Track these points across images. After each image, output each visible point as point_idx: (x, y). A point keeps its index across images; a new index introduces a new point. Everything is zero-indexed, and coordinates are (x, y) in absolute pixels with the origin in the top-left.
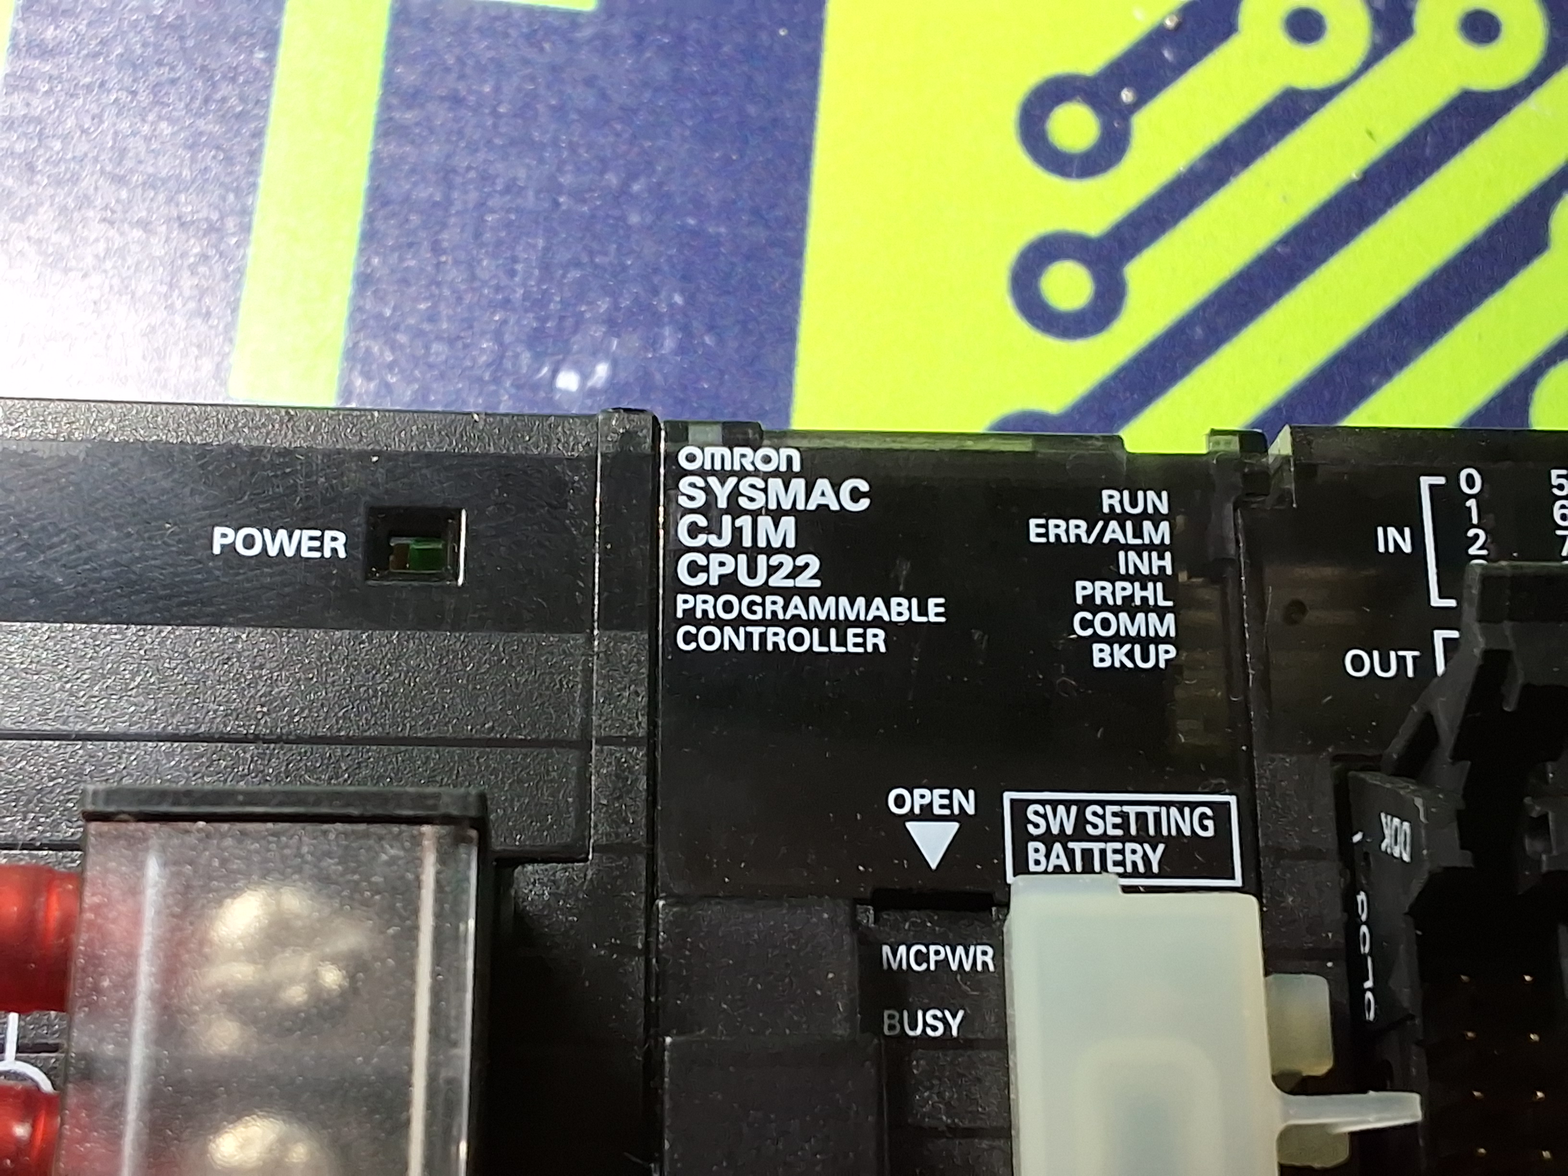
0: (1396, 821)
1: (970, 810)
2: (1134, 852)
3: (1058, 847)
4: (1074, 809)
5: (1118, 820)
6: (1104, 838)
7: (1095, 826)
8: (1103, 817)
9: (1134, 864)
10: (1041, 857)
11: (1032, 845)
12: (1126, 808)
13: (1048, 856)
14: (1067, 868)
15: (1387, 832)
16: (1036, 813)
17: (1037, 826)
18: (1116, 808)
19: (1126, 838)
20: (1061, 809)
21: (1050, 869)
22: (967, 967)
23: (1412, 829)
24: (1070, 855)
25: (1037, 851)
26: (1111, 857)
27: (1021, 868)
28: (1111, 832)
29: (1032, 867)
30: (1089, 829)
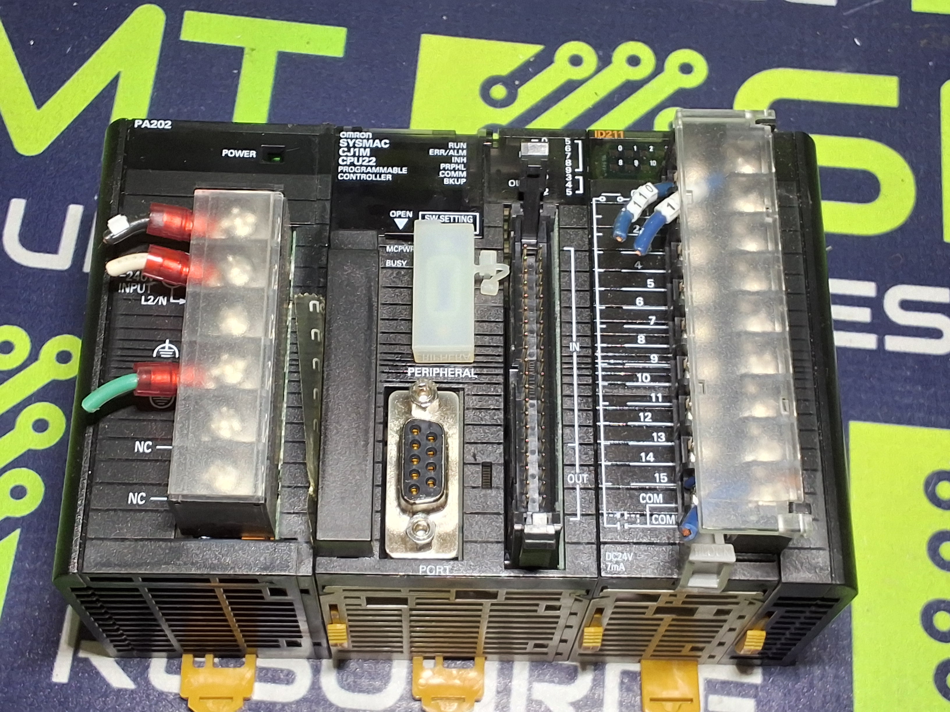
1: (411, 216)
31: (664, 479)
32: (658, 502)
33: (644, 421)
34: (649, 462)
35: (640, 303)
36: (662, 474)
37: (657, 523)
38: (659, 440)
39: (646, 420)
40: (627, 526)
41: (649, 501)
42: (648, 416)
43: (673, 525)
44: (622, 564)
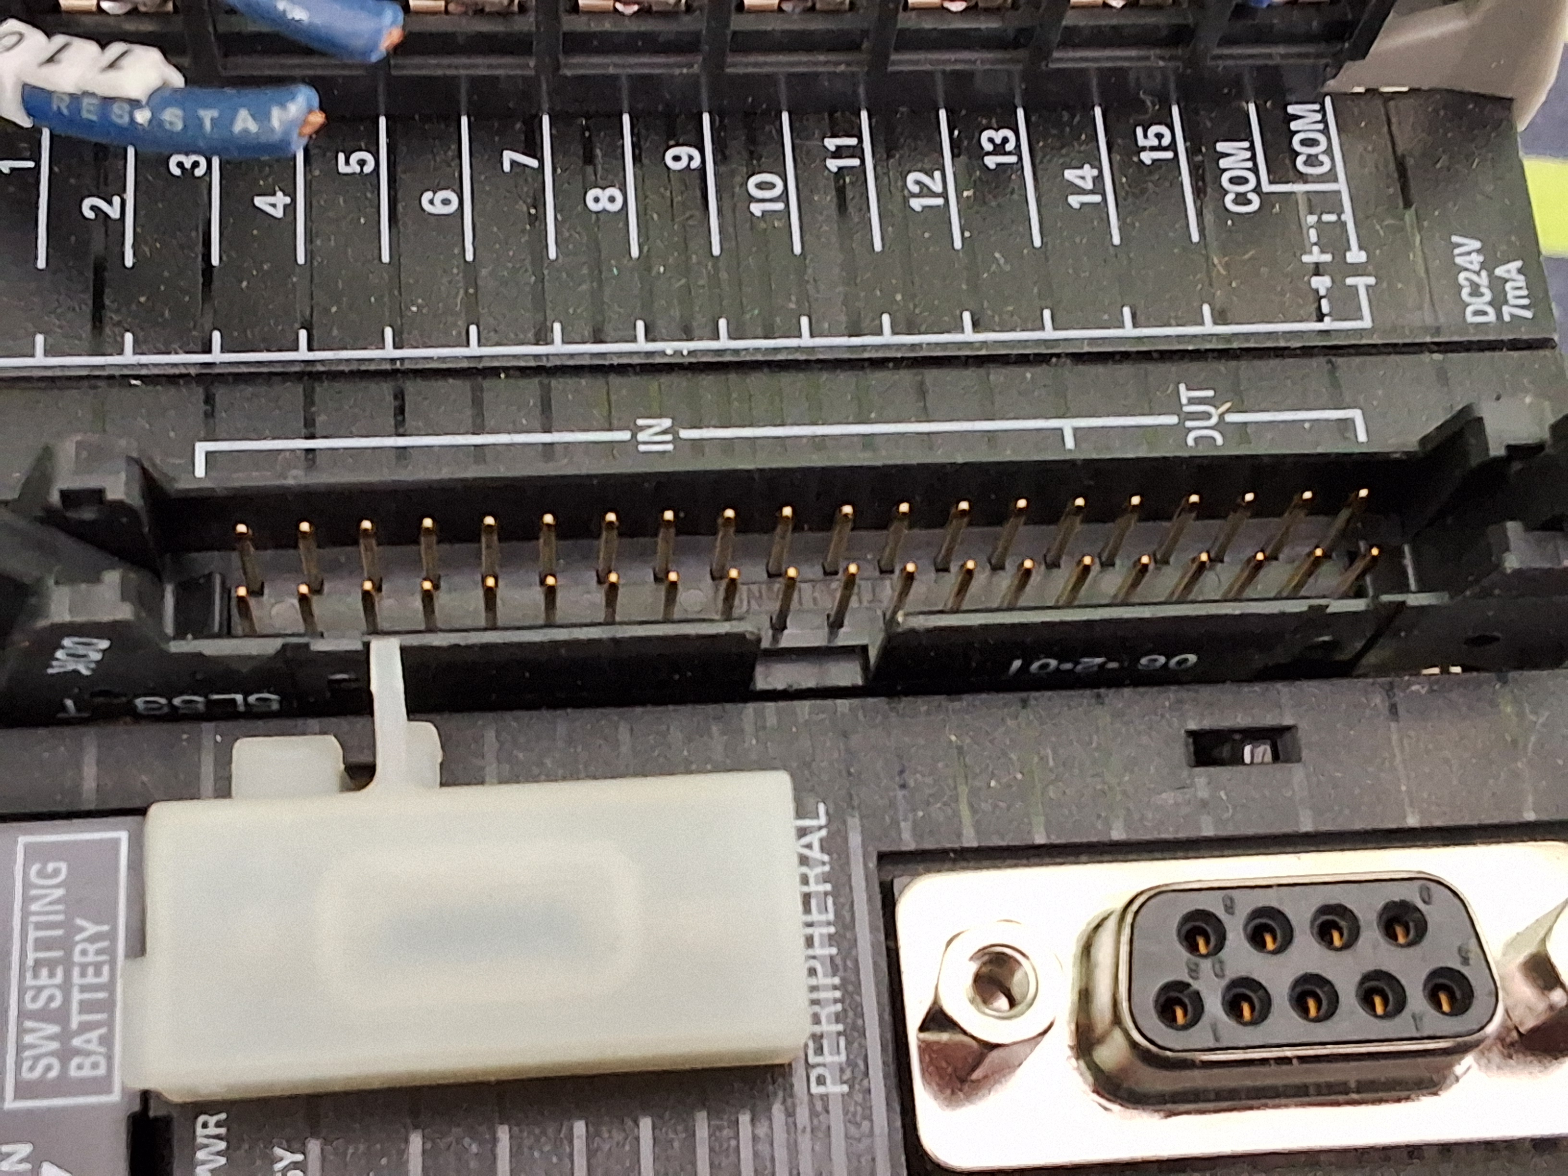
0: (59, 654)
1: (25, 1149)
2: (84, 953)
3: (77, 1042)
4: (29, 1024)
5: (44, 972)
6: (66, 987)
7: (51, 998)
8: (40, 989)
9: (99, 952)
10: (88, 1062)
11: (73, 1072)
12: (30, 962)
13: (88, 1054)
14: (103, 1031)
15: (70, 667)
16: (32, 1069)
17: (49, 1068)
18: (29, 975)
19: (67, 962)
20: (28, 1039)
21: (103, 1050)
22: (222, 1145)
23: (69, 635)
24: (85, 1028)
25: (80, 1067)
26: (91, 979)
27: (102, 1085)
28: (59, 978)
29: (102, 1071)
30: (55, 1005)
31: (1159, 136)
32: (1248, 155)
33: (944, 195)
34: (1098, 180)
35: (446, 202)
36: (1141, 142)
37: (1324, 158)
38: (1010, 146)
39: (938, 188)
40: (1356, 256)
41: (1252, 183)
42: (918, 182)
43: (1323, 110)
44: (1500, 271)
